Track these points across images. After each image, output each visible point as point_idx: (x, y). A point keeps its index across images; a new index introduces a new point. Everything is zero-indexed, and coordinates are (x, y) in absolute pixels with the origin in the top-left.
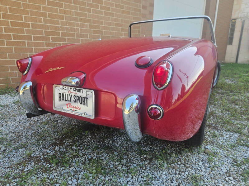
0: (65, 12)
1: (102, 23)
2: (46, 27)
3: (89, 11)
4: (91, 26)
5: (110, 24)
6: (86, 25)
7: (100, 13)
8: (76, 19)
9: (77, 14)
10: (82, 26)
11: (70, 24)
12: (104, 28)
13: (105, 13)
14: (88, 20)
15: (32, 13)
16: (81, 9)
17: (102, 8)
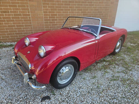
0: (71, 7)
1: (87, 10)
2: (63, 15)
3: (82, 5)
4: (82, 12)
5: (92, 10)
7: (87, 5)
8: (75, 10)
9: (76, 7)
10: (78, 12)
11: (72, 12)
12: (89, 12)
13: (90, 5)
14: (81, 9)
15: (58, 10)
16: (78, 5)
17: (88, 2)
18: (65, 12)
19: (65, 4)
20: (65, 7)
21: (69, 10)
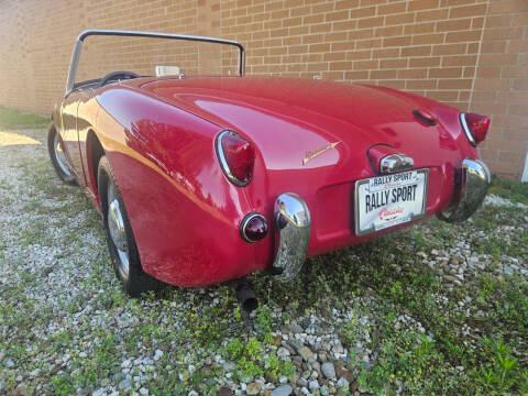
0: (290, 41)
1: (351, 46)
4: (327, 57)
6: (320, 56)
7: (351, 25)
8: (304, 49)
9: (307, 40)
10: (313, 58)
11: (294, 59)
12: (355, 55)
13: (362, 24)
18: (274, 60)
19: (274, 34)
20: (273, 43)
21: (284, 51)
